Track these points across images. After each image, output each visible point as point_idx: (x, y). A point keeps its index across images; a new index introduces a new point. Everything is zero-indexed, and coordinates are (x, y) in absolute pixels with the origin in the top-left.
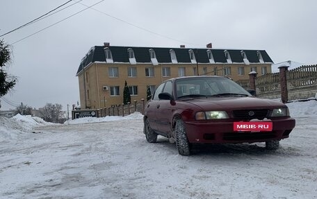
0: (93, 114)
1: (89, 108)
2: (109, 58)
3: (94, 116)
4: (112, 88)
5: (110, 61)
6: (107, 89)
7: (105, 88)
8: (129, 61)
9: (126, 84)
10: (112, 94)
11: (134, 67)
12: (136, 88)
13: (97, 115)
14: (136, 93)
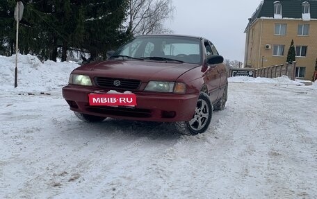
0: (251, 73)
1: (250, 67)
2: (279, 13)
3: (252, 76)
4: (276, 47)
5: (278, 16)
6: (270, 48)
7: (268, 47)
8: (301, 17)
9: (292, 43)
10: (275, 53)
11: (307, 24)
12: (305, 48)
13: (254, 76)
14: (304, 54)
